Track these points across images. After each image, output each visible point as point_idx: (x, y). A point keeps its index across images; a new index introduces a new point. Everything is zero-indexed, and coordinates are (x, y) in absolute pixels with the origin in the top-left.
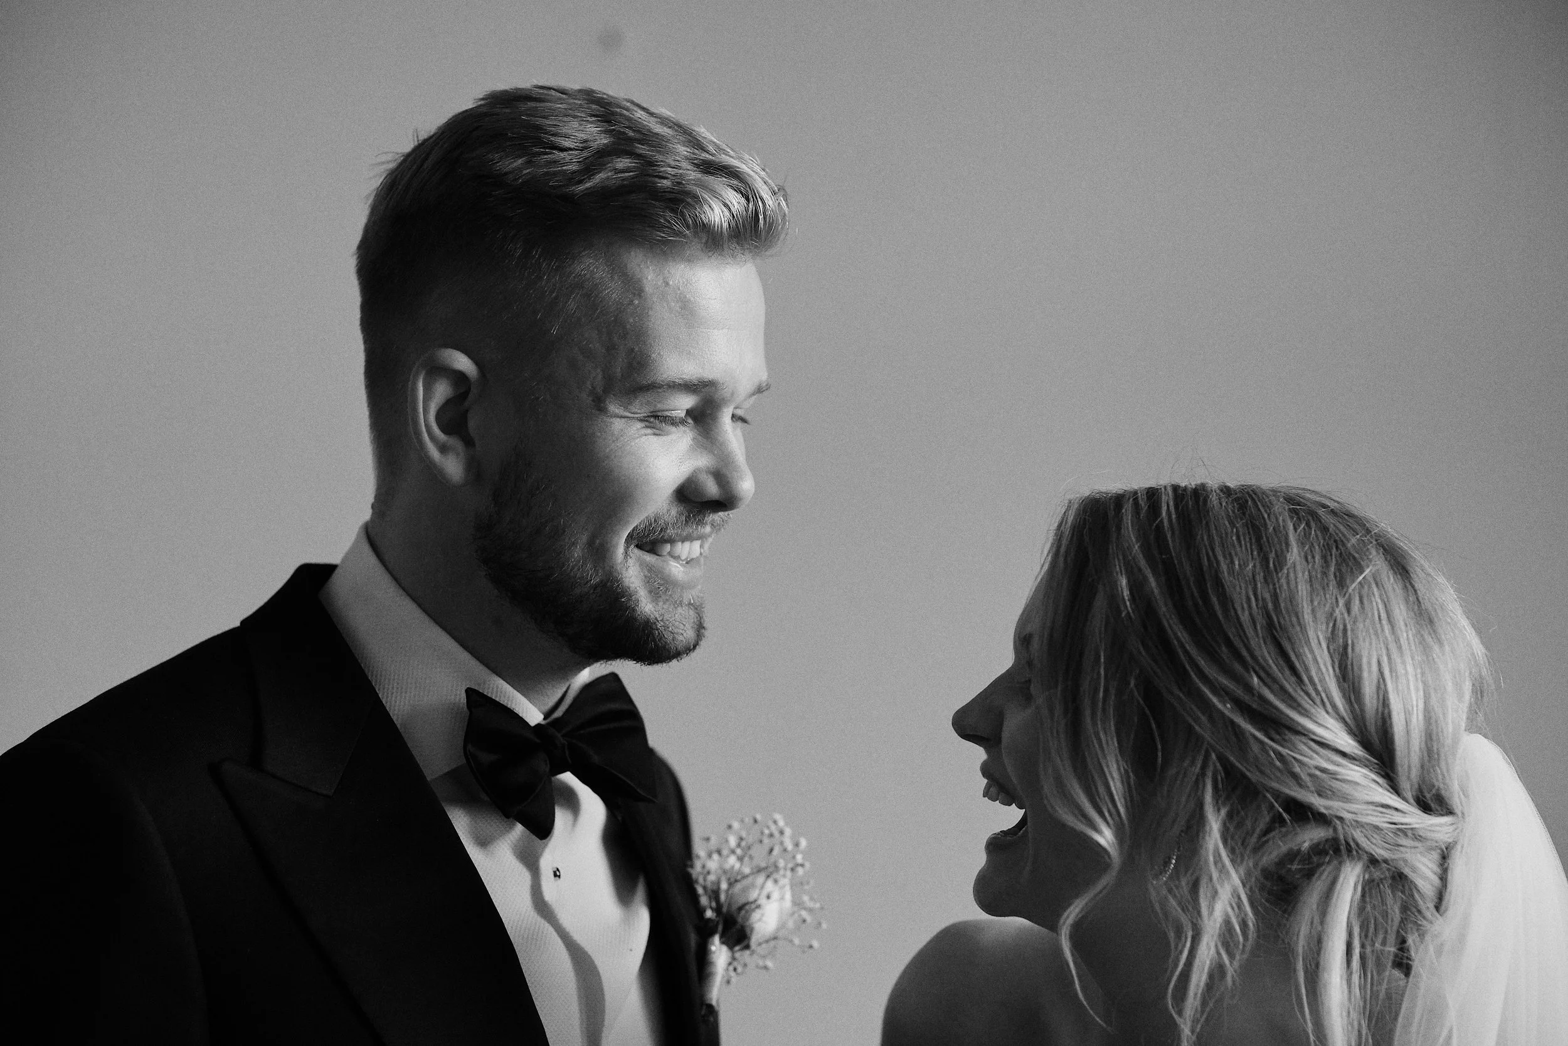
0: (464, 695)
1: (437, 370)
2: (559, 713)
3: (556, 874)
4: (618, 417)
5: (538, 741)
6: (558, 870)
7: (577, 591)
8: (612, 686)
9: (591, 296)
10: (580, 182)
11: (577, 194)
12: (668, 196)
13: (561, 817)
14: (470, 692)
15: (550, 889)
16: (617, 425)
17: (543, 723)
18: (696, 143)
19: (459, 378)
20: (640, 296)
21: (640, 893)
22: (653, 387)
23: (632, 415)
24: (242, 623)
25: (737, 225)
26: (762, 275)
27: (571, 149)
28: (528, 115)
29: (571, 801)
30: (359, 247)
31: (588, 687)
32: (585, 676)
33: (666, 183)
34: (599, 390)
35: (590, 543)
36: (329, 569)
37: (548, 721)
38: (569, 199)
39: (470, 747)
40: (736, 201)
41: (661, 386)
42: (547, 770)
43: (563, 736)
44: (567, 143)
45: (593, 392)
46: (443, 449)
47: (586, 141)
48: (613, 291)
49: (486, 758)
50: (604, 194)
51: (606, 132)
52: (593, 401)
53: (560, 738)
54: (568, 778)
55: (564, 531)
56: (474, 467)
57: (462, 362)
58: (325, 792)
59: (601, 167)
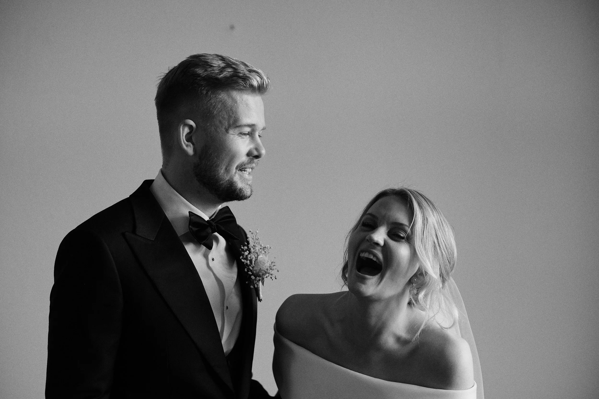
0: (188, 214)
1: (186, 125)
2: (213, 217)
3: (213, 260)
4: (232, 134)
5: (208, 225)
6: (213, 258)
7: (222, 182)
8: (227, 210)
9: (224, 104)
10: (220, 75)
11: (219, 78)
12: (243, 77)
13: (214, 244)
14: (190, 212)
15: (211, 263)
16: (232, 136)
17: (209, 220)
18: (246, 65)
19: (191, 127)
20: (236, 103)
21: (235, 265)
22: (240, 126)
23: (235, 134)
24: (130, 196)
25: (259, 85)
26: (263, 100)
27: (216, 67)
28: (204, 59)
29: (217, 240)
30: (156, 98)
31: (221, 210)
32: (220, 207)
33: (241, 75)
34: (227, 128)
35: (226, 169)
36: (152, 181)
37: (210, 219)
38: (217, 79)
39: (190, 226)
40: (258, 79)
41: (242, 126)
42: (211, 231)
43: (214, 223)
44: (215, 65)
45: (225, 128)
46: (187, 146)
47: (219, 65)
48: (229, 102)
49: (195, 229)
50: (226, 78)
51: (224, 63)
52: (225, 130)
53: (213, 224)
54: (216, 234)
55: (219, 165)
56: (195, 150)
57: (192, 123)
58: (152, 240)
59: (225, 71)
